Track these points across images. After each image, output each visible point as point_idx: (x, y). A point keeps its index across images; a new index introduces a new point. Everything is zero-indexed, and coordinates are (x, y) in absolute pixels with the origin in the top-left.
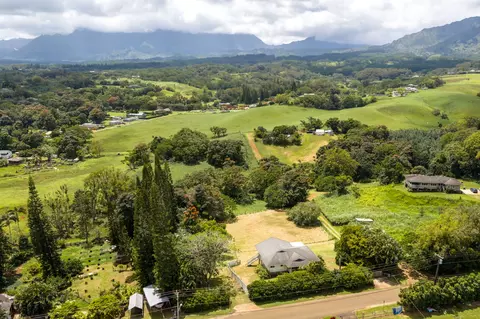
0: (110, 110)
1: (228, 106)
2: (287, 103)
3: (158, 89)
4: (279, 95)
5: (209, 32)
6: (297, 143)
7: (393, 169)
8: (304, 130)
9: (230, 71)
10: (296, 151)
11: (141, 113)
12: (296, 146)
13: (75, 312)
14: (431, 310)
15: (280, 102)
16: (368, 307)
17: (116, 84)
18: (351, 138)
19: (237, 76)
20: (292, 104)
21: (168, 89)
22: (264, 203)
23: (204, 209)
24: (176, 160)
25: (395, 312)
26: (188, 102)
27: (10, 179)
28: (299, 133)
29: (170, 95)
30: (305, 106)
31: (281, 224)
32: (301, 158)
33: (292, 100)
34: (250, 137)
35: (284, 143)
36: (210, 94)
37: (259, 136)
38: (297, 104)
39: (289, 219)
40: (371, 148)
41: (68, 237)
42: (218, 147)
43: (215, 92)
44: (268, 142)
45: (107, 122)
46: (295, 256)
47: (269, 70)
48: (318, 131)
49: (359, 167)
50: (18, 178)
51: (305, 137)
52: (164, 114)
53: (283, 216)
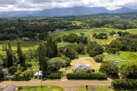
0: (57, 29)
1: (90, 28)
2: (109, 27)
3: (71, 23)
4: (106, 25)
5: (89, 7)
6: (106, 38)
7: (133, 47)
8: (109, 35)
9: (95, 18)
10: (105, 41)
11: (64, 30)
12: (105, 39)
13: (20, 74)
14: (122, 89)
15: (107, 27)
16: (101, 85)
17: (60, 22)
18: (124, 37)
19: (96, 20)
20: (110, 27)
21: (74, 23)
22: (89, 55)
23: (69, 54)
24: (68, 42)
25: (109, 88)
26: (78, 27)
27: (26, 44)
28: (108, 35)
29: (74, 25)
30: (115, 28)
31: (91, 61)
32: (106, 43)
33: (110, 26)
34: (91, 36)
35: (102, 38)
36: (86, 24)
37: (94, 36)
38: (112, 27)
39: (94, 60)
40: (129, 40)
41: (33, 59)
42: (80, 38)
43: (87, 24)
44: (97, 38)
45: (54, 32)
46: (84, 68)
47: (107, 18)
48: (114, 35)
49: (124, 46)
50: (28, 44)
51: (109, 37)
52: (71, 30)
53: (92, 59)
